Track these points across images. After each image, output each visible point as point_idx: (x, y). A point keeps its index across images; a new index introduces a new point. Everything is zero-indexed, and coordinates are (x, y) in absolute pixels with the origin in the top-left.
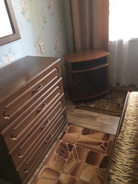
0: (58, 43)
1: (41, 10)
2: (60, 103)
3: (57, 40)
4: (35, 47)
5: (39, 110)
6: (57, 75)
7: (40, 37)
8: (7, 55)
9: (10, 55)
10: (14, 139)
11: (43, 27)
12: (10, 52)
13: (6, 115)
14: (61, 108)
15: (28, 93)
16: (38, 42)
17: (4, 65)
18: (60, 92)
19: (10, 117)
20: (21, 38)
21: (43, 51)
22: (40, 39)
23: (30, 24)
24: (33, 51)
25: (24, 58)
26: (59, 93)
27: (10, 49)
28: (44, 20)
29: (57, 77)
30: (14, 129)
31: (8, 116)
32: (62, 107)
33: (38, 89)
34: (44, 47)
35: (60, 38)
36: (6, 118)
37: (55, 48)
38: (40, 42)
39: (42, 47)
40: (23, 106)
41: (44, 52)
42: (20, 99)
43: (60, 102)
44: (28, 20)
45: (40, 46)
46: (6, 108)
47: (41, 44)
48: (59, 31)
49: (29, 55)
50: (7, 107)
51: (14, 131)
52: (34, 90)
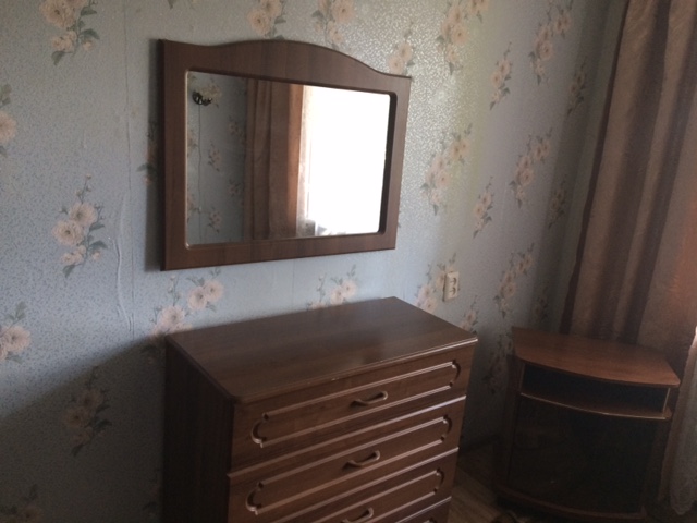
0: (513, 284)
1: (487, 188)
2: (434, 475)
3: (513, 276)
4: (430, 278)
5: (352, 462)
6: (451, 384)
7: (455, 255)
8: (341, 282)
9: (348, 283)
10: (253, 509)
11: (476, 232)
12: (353, 274)
13: (259, 432)
14: (432, 494)
15: (338, 401)
16: (444, 267)
17: (323, 304)
18: (442, 439)
19: (268, 443)
20: (394, 248)
21: (450, 295)
22: (452, 261)
23: (438, 217)
24: (420, 287)
25: (385, 299)
26: (439, 442)
27: (354, 267)
28: (486, 214)
29: (447, 387)
30: (264, 482)
31: (264, 440)
32: (435, 491)
33: (371, 402)
34: (456, 287)
35: (525, 272)
36: (257, 441)
37: (497, 297)
38: (449, 268)
39: (451, 286)
40: (311, 430)
41: (453, 299)
42: (310, 407)
43: (434, 472)
44: (435, 207)
45: (445, 279)
46: (266, 417)
47: (451, 276)
48: (530, 250)
49: (400, 297)
50: (270, 413)
51: (261, 486)
52: (359, 400)
